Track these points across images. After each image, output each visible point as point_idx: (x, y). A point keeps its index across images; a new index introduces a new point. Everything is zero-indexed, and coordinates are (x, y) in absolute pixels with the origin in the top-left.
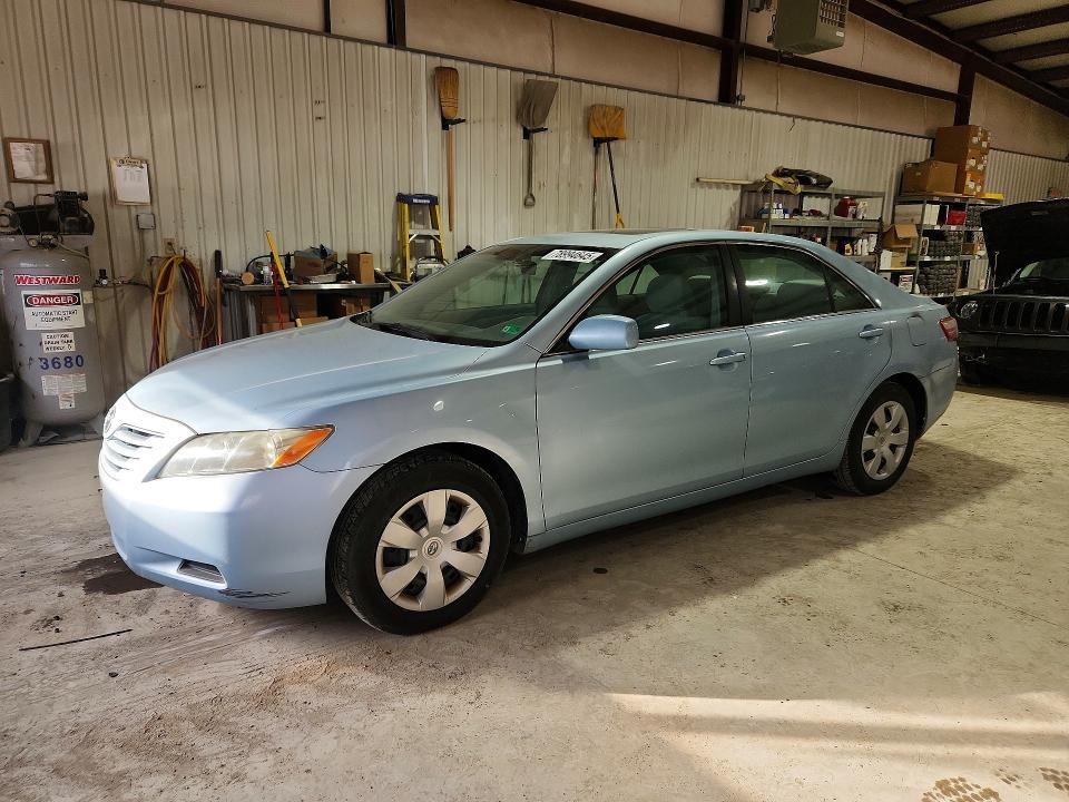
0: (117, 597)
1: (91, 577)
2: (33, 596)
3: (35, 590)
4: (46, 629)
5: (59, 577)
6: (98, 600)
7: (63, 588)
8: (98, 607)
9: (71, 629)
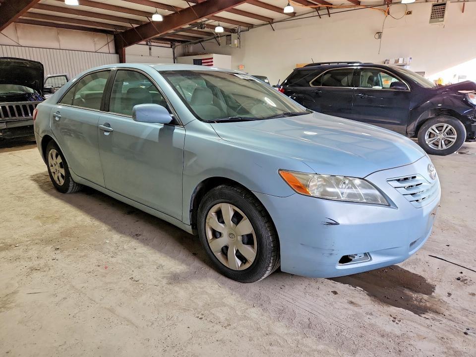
0: (422, 274)
1: (425, 297)
2: (466, 305)
3: (463, 309)
4: (466, 278)
5: (443, 310)
6: (432, 279)
7: (445, 299)
8: (435, 275)
9: (455, 272)
